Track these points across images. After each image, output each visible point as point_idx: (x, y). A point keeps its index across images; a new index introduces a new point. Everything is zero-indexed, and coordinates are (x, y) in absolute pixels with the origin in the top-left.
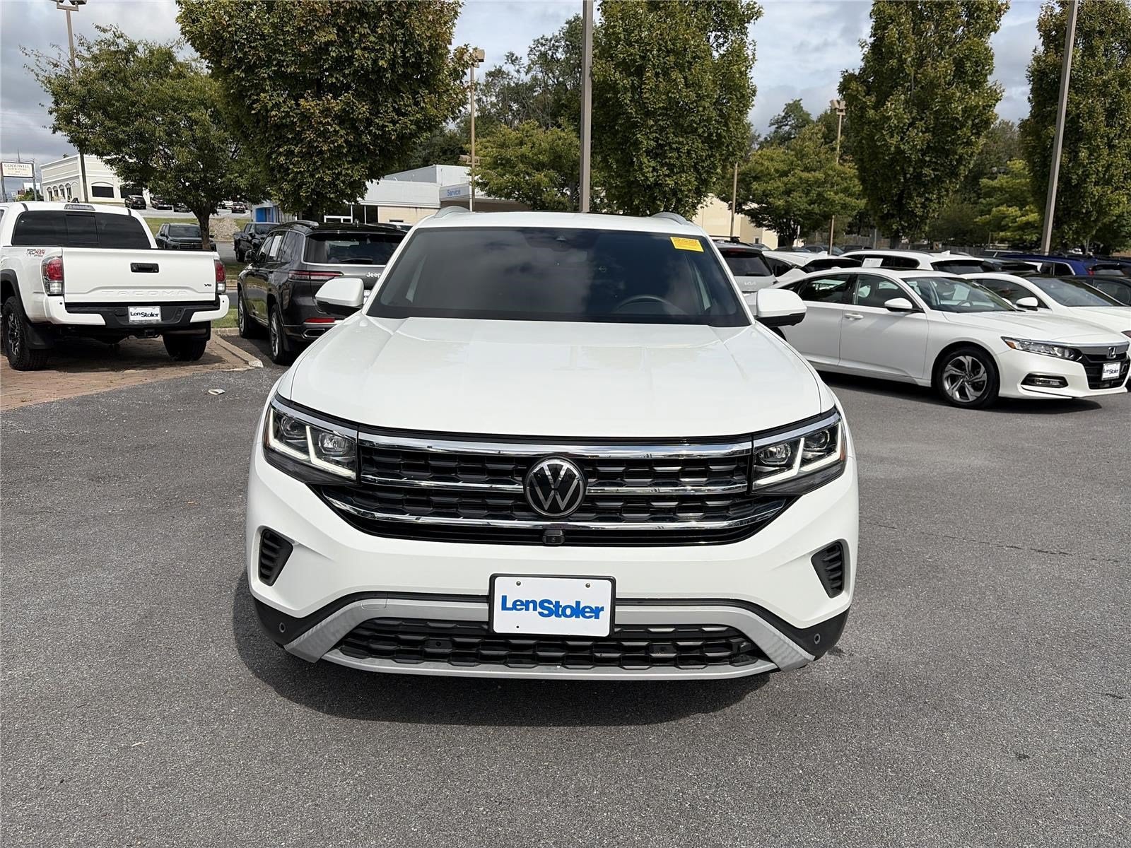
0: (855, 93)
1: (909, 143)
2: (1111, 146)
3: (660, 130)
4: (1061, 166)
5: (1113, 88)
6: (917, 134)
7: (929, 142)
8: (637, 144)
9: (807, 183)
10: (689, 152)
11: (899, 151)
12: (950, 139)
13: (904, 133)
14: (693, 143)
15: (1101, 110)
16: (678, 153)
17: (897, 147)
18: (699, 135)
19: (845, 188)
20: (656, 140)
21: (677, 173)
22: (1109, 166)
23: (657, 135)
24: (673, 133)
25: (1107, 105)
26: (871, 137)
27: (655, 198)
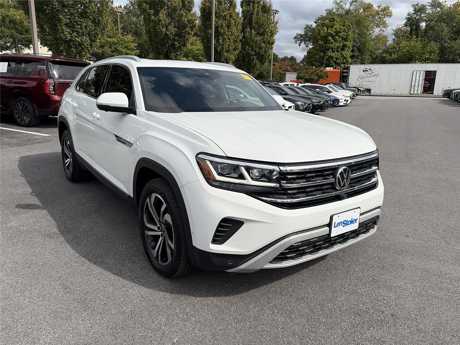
0: (145, 8)
1: (169, 31)
2: (229, 39)
3: (71, 14)
4: (214, 45)
5: (228, 17)
6: (172, 28)
7: (176, 31)
8: (59, 20)
9: (110, 43)
10: (86, 27)
11: (166, 35)
12: (183, 31)
13: (167, 28)
14: (87, 22)
15: (225, 25)
16: (81, 26)
17: (165, 33)
18: (90, 19)
19: (126, 46)
20: (69, 19)
21: (81, 36)
22: (229, 45)
23: (70, 17)
24: (78, 17)
25: (226, 24)
26: (154, 28)
27: (71, 47)
